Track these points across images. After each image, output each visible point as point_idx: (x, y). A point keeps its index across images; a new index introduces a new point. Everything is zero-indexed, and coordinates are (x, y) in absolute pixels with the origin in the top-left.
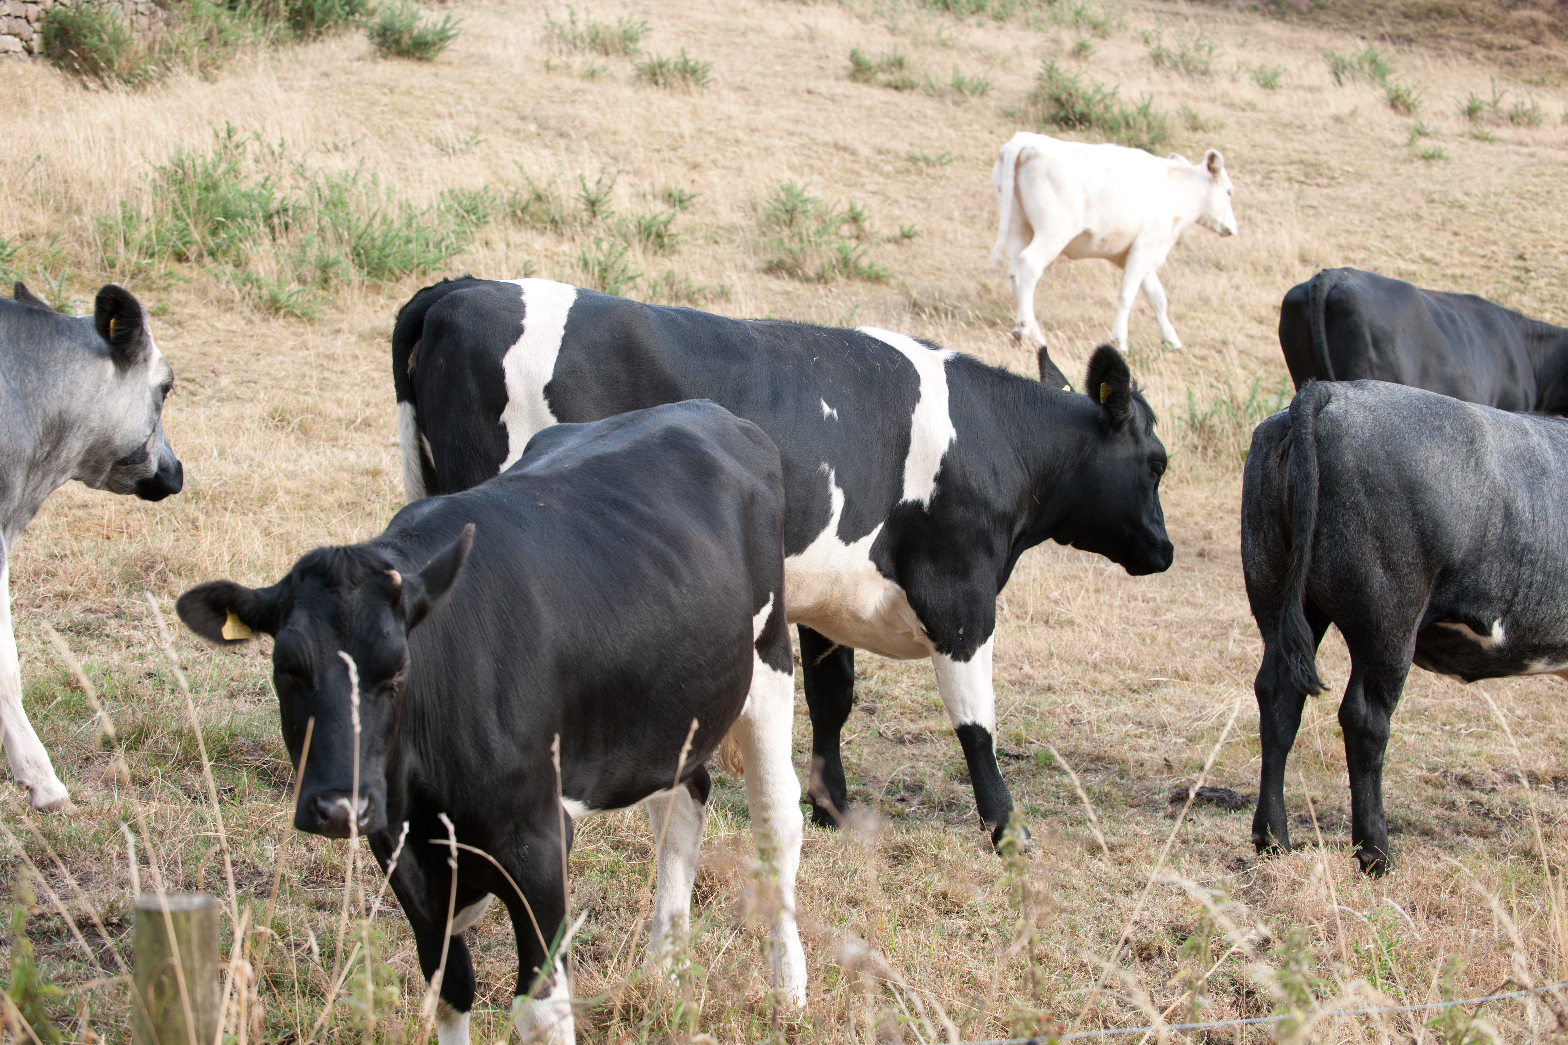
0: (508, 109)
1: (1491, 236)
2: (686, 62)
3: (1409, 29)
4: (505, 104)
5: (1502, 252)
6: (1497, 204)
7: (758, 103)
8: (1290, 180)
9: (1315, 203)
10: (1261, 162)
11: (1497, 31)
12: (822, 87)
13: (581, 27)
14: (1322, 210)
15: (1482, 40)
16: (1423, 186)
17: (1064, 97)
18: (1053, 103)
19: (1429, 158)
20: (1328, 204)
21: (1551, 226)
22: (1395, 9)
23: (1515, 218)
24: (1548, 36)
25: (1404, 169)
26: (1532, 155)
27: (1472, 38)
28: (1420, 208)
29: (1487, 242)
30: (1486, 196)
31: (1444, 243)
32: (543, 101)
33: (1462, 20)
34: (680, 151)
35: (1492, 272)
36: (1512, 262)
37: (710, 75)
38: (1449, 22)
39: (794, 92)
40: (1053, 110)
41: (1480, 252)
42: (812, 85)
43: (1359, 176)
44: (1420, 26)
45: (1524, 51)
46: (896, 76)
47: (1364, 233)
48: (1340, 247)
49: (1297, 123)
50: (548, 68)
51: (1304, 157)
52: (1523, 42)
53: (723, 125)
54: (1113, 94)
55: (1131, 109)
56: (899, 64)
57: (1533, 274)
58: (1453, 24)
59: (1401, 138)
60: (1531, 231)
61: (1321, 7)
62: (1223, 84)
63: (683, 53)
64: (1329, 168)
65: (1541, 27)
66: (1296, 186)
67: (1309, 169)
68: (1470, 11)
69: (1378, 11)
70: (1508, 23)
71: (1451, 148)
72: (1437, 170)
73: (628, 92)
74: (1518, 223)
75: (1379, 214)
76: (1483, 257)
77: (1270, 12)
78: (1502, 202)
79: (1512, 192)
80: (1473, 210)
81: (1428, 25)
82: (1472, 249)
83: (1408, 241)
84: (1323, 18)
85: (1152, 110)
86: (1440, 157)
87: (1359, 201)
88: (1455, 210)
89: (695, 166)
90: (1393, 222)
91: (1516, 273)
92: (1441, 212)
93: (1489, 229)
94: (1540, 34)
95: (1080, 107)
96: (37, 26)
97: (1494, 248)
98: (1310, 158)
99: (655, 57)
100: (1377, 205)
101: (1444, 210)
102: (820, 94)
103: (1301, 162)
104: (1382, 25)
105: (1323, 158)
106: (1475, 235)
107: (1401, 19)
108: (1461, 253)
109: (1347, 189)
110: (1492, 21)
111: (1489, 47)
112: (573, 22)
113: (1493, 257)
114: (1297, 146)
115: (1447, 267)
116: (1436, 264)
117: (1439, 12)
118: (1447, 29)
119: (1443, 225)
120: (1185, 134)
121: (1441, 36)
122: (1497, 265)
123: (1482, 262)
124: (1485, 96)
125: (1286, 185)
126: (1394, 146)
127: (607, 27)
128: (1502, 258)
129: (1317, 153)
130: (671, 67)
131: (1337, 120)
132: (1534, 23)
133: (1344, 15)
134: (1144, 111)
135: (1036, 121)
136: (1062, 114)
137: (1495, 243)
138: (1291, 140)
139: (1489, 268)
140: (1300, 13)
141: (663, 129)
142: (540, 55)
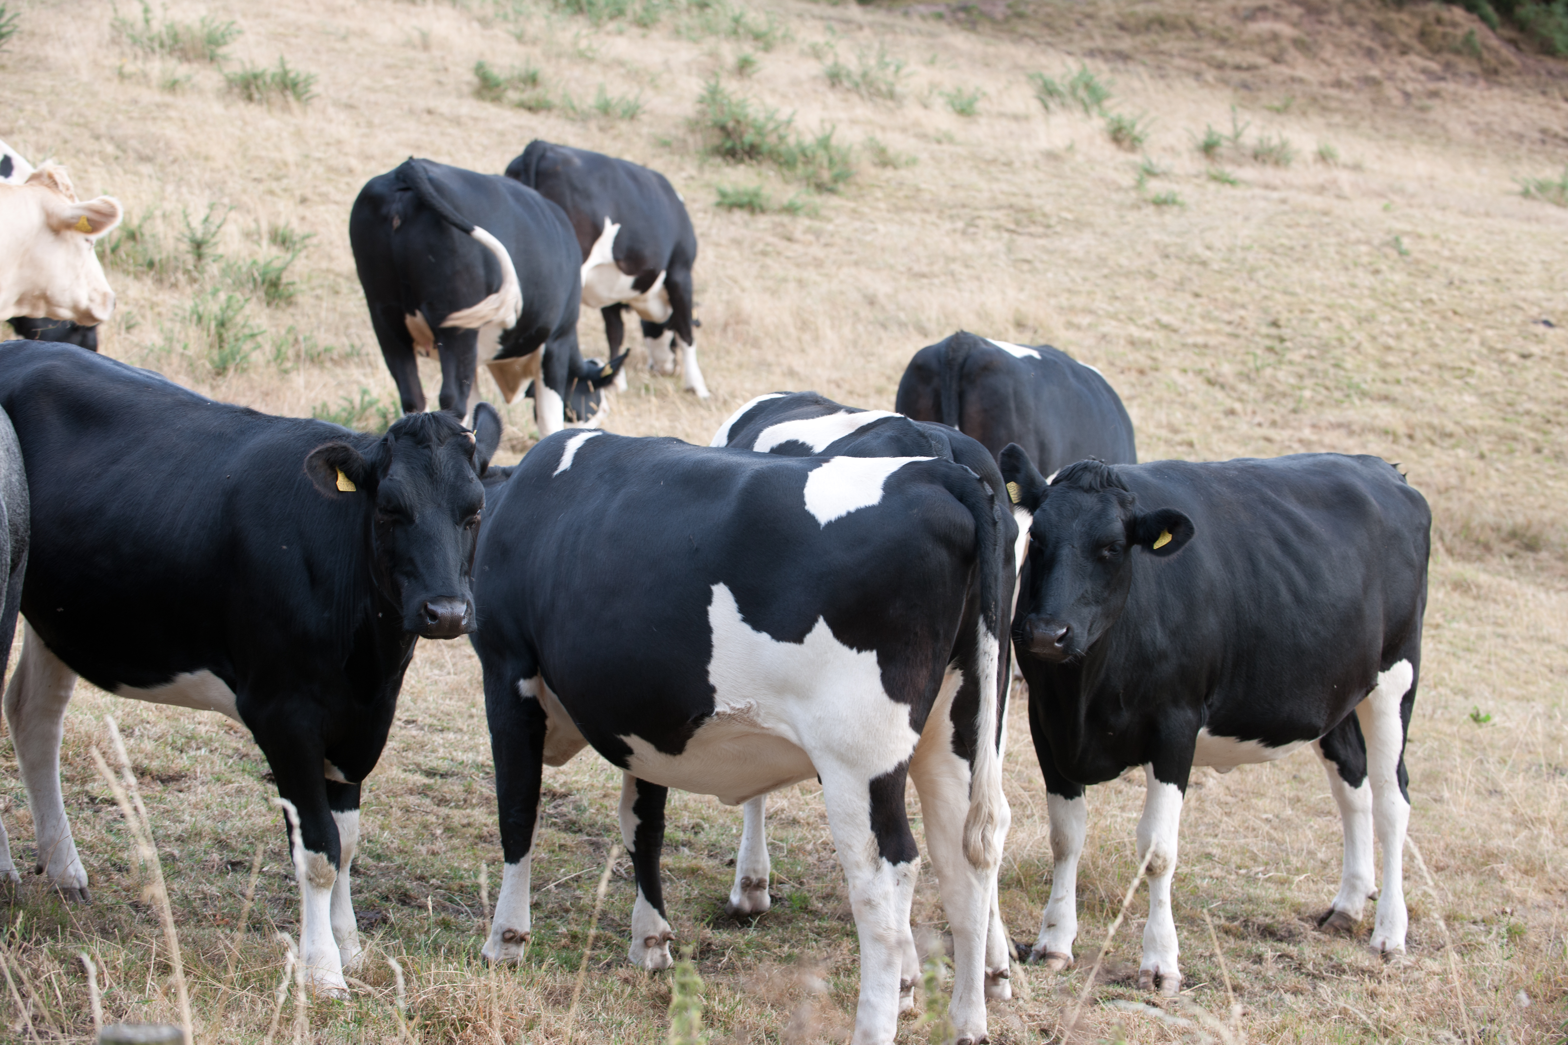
0: (78, 125)
1: (1238, 298)
2: (286, 73)
3: (1125, 43)
4: (75, 119)
5: (1252, 317)
6: (1244, 260)
7: (370, 124)
8: (998, 227)
9: (1029, 257)
10: (964, 206)
11: (1231, 47)
12: (445, 105)
13: (157, 26)
14: (1038, 265)
15: (1212, 58)
16: (1156, 237)
17: (731, 125)
18: (717, 132)
19: (1160, 203)
20: (1045, 257)
21: (1310, 288)
22: (1109, 19)
23: (1267, 276)
24: (1292, 53)
25: (1132, 217)
26: (1284, 201)
27: (1201, 55)
28: (1153, 264)
29: (1233, 305)
30: (1231, 250)
31: (1183, 306)
32: (121, 118)
33: (1189, 33)
34: (285, 182)
35: (1242, 341)
36: (1264, 330)
37: (315, 89)
38: (1173, 35)
39: (411, 112)
40: (716, 139)
41: (1226, 317)
42: (432, 104)
43: (1080, 224)
44: (1139, 40)
45: (1263, 72)
46: (529, 95)
47: (1089, 293)
48: (1062, 308)
49: (1003, 159)
50: (122, 76)
51: (1013, 200)
52: (1262, 61)
53: (333, 150)
54: (789, 123)
55: (809, 140)
56: (532, 80)
57: (1288, 344)
58: (1178, 38)
59: (1128, 180)
60: (1285, 292)
61: (1020, 16)
62: (913, 111)
63: (282, 62)
64: (1045, 215)
65: (1285, 43)
66: (1006, 235)
67: (1021, 216)
68: (1199, 23)
69: (1088, 23)
70: (1245, 37)
71: (1186, 192)
72: (1170, 217)
73: (217, 108)
74: (1269, 283)
75: (1105, 271)
76: (1230, 323)
77: (959, 21)
78: (1251, 257)
79: (1263, 246)
80: (1216, 267)
81: (1150, 38)
82: (1216, 313)
83: (1141, 303)
84: (1022, 28)
85: (834, 142)
86: (1174, 202)
87: (1080, 254)
88: (1195, 267)
89: (304, 200)
90: (1123, 280)
91: (1268, 342)
92: (1178, 269)
93: (1235, 290)
94: (1282, 51)
95: (749, 137)
97: (1242, 312)
98: (1021, 202)
99: (248, 66)
100: (1103, 260)
101: (1182, 267)
102: (441, 115)
103: (1011, 206)
104: (1091, 37)
105: (1036, 202)
106: (1219, 296)
107: (1116, 32)
108: (1203, 317)
109: (1066, 240)
110: (1225, 34)
111: (1221, 66)
112: (147, 21)
113: (1241, 323)
114: (1005, 187)
115: (1187, 334)
116: (1175, 331)
117: (1162, 24)
118: (1171, 44)
119: (1180, 285)
120: (873, 171)
121: (1162, 53)
122: (1247, 333)
123: (1228, 329)
124: (1224, 129)
125: (993, 234)
126: (1119, 189)
127: (188, 29)
128: (1251, 324)
129: (1028, 196)
130: (268, 79)
131: (1052, 156)
132: (1275, 37)
133: (1048, 26)
134: (824, 143)
135: (697, 152)
136: (729, 144)
137: (1243, 306)
138: (997, 180)
139: (1236, 336)
140: (994, 23)
141: (263, 153)
142: (112, 60)
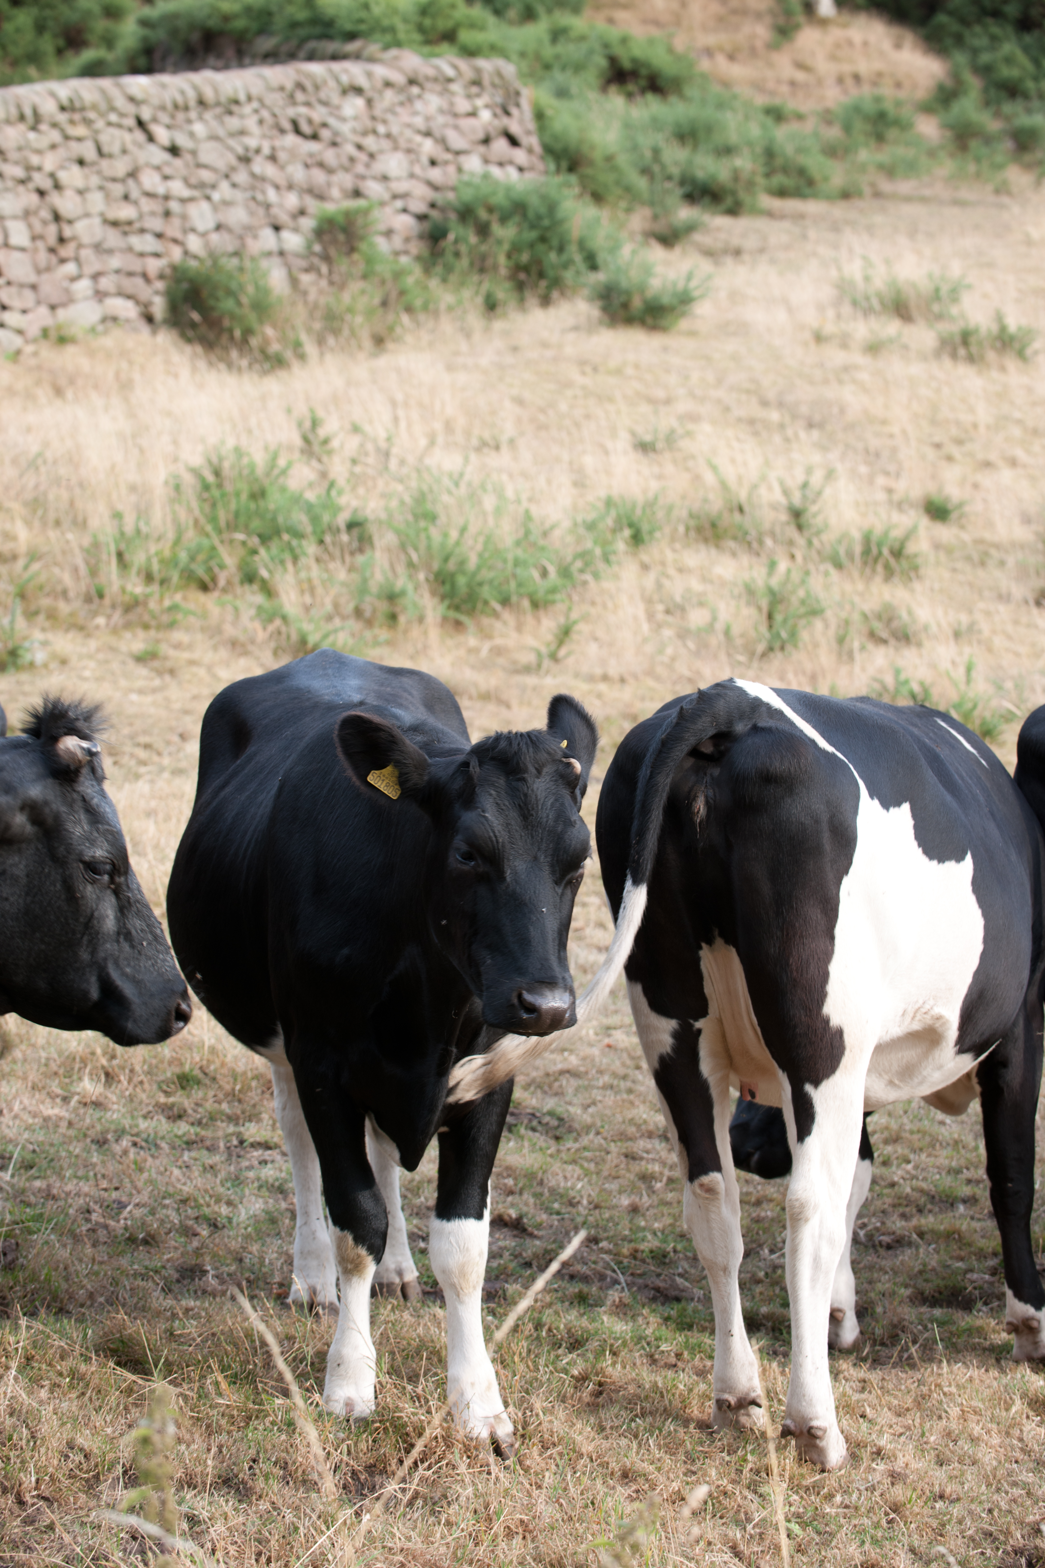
0: (748, 392)
4: (746, 385)
13: (877, 284)
32: (798, 382)
34: (970, 445)
37: (1036, 345)
50: (819, 338)
63: (1000, 316)
73: (920, 369)
89: (985, 465)
96: (160, 285)
127: (914, 284)
130: (984, 334)
141: (953, 416)
142: (814, 321)
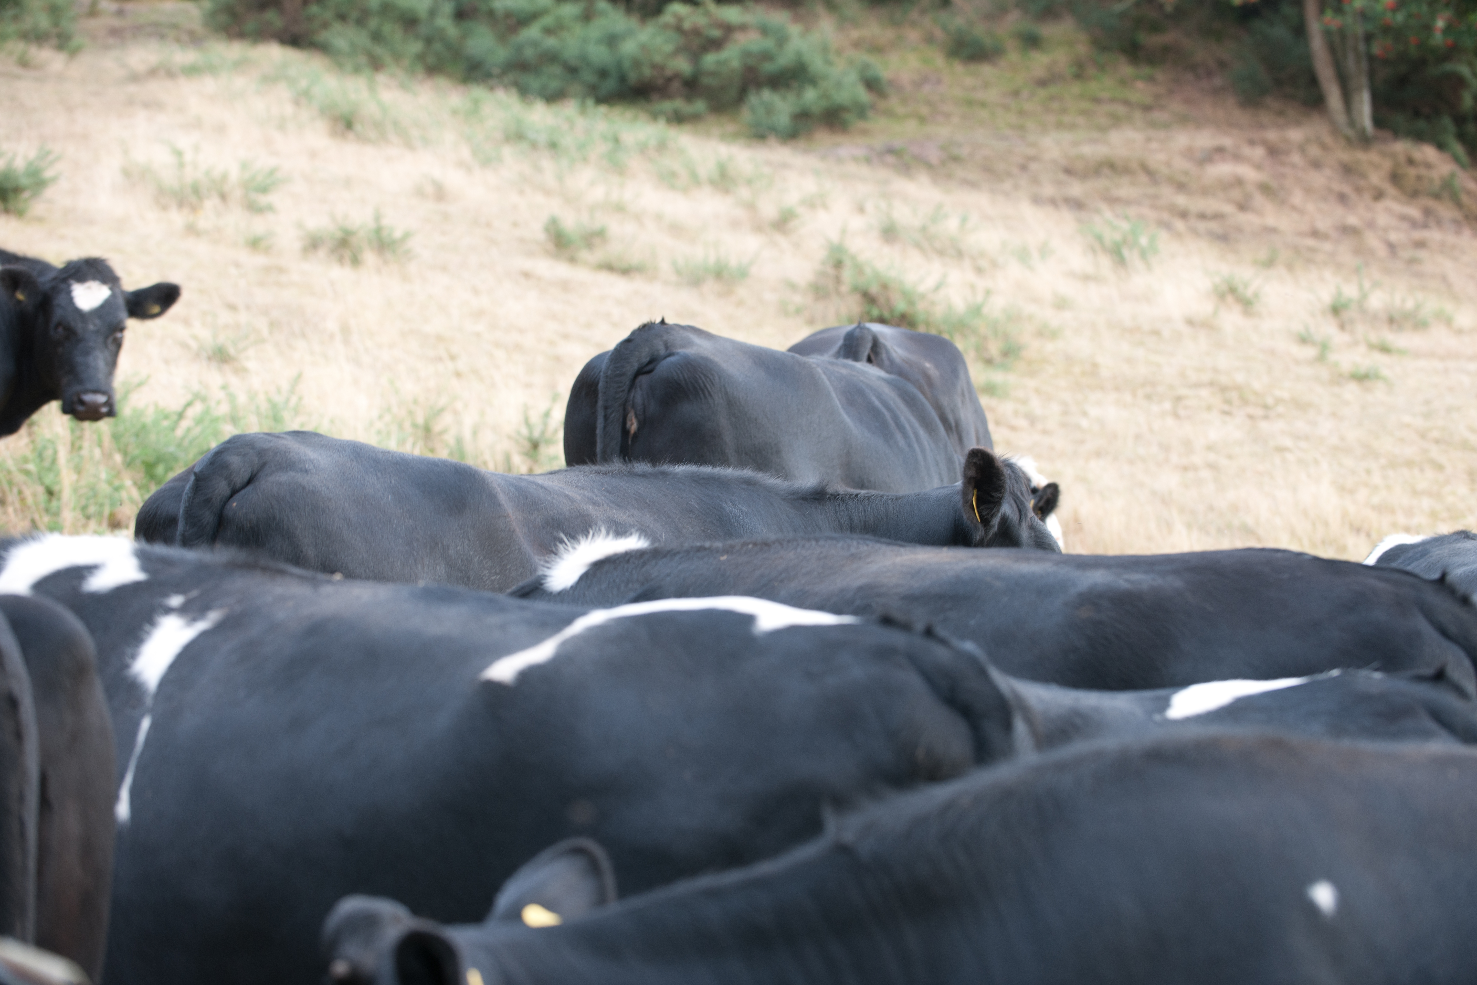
2: (380, 229)
3: (1076, 189)
11: (1191, 193)
15: (1174, 205)
19: (1361, 378)
24: (1259, 200)
25: (1345, 395)
27: (1160, 203)
33: (1143, 178)
38: (1125, 180)
42: (517, 265)
52: (1228, 209)
55: (961, 308)
58: (1133, 184)
59: (1303, 352)
61: (956, 159)
65: (1250, 188)
68: (1153, 166)
69: (1034, 166)
70: (1205, 182)
81: (1101, 183)
87: (1336, 441)
90: (1410, 472)
94: (1248, 197)
100: (1367, 447)
103: (1209, 384)
107: (1062, 176)
109: (1303, 424)
110: (1183, 179)
111: (1184, 215)
118: (1125, 189)
126: (1300, 362)
131: (1198, 324)
132: (1239, 182)
134: (978, 312)
136: (875, 312)
140: (929, 166)
